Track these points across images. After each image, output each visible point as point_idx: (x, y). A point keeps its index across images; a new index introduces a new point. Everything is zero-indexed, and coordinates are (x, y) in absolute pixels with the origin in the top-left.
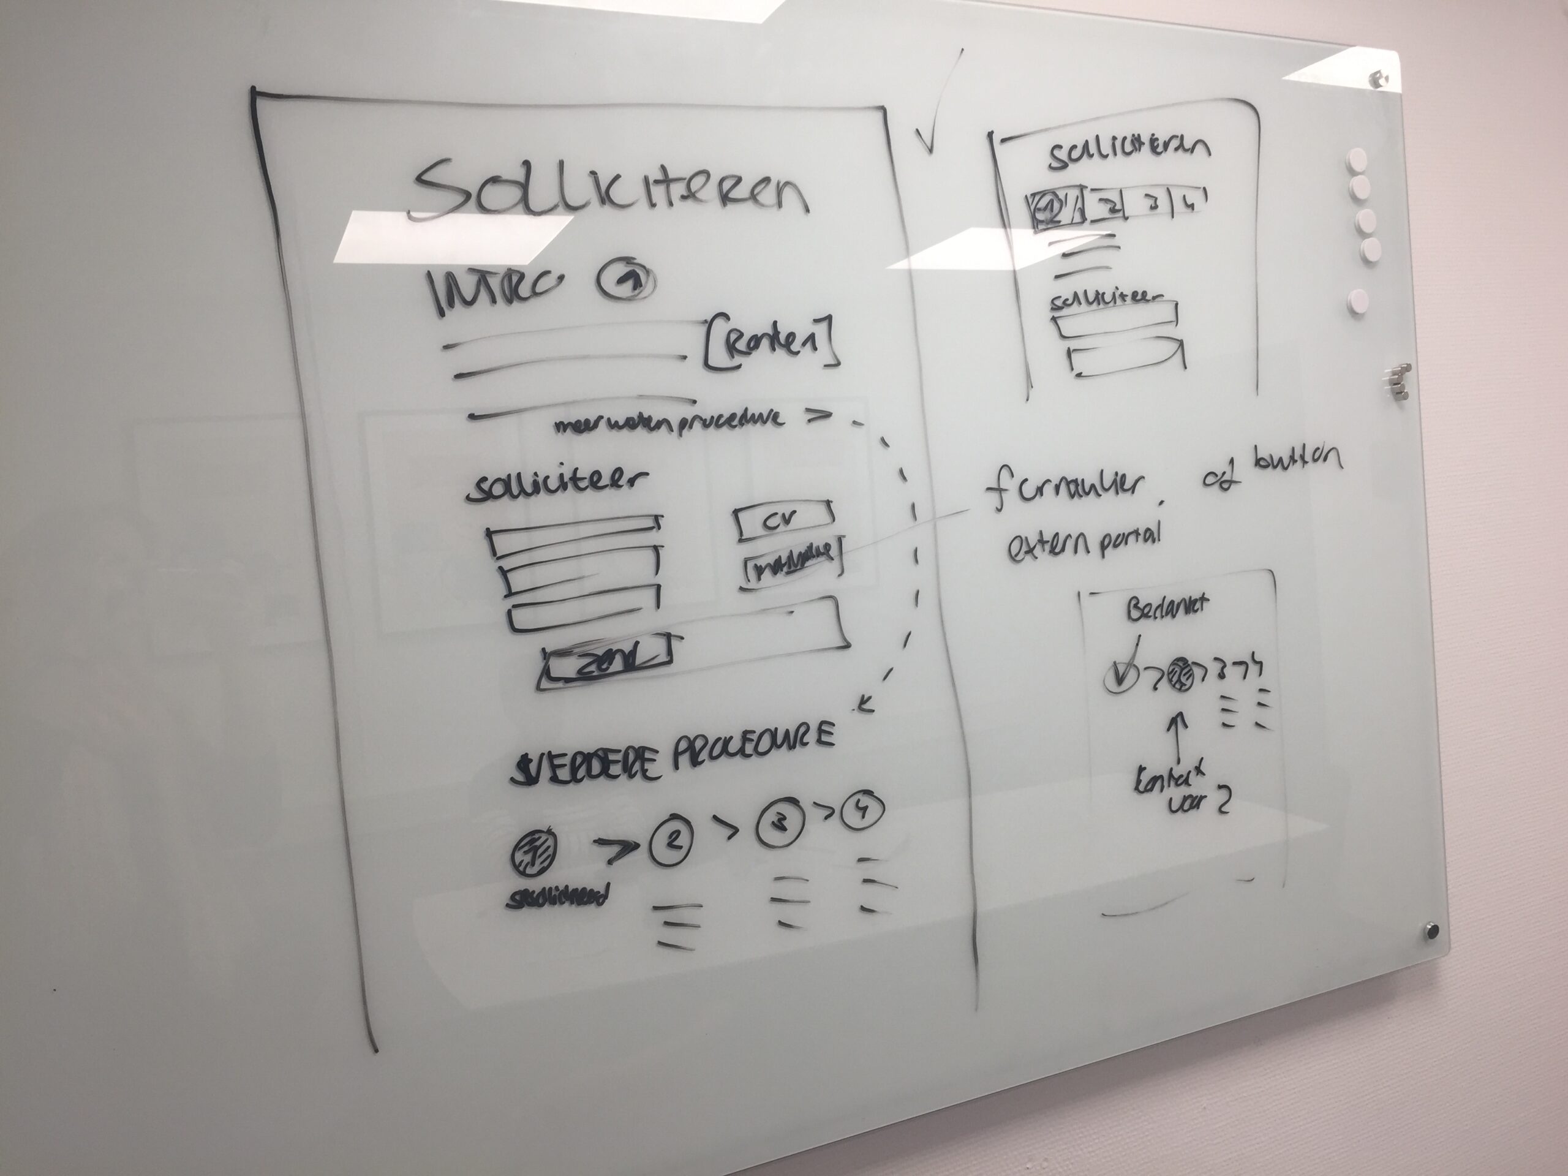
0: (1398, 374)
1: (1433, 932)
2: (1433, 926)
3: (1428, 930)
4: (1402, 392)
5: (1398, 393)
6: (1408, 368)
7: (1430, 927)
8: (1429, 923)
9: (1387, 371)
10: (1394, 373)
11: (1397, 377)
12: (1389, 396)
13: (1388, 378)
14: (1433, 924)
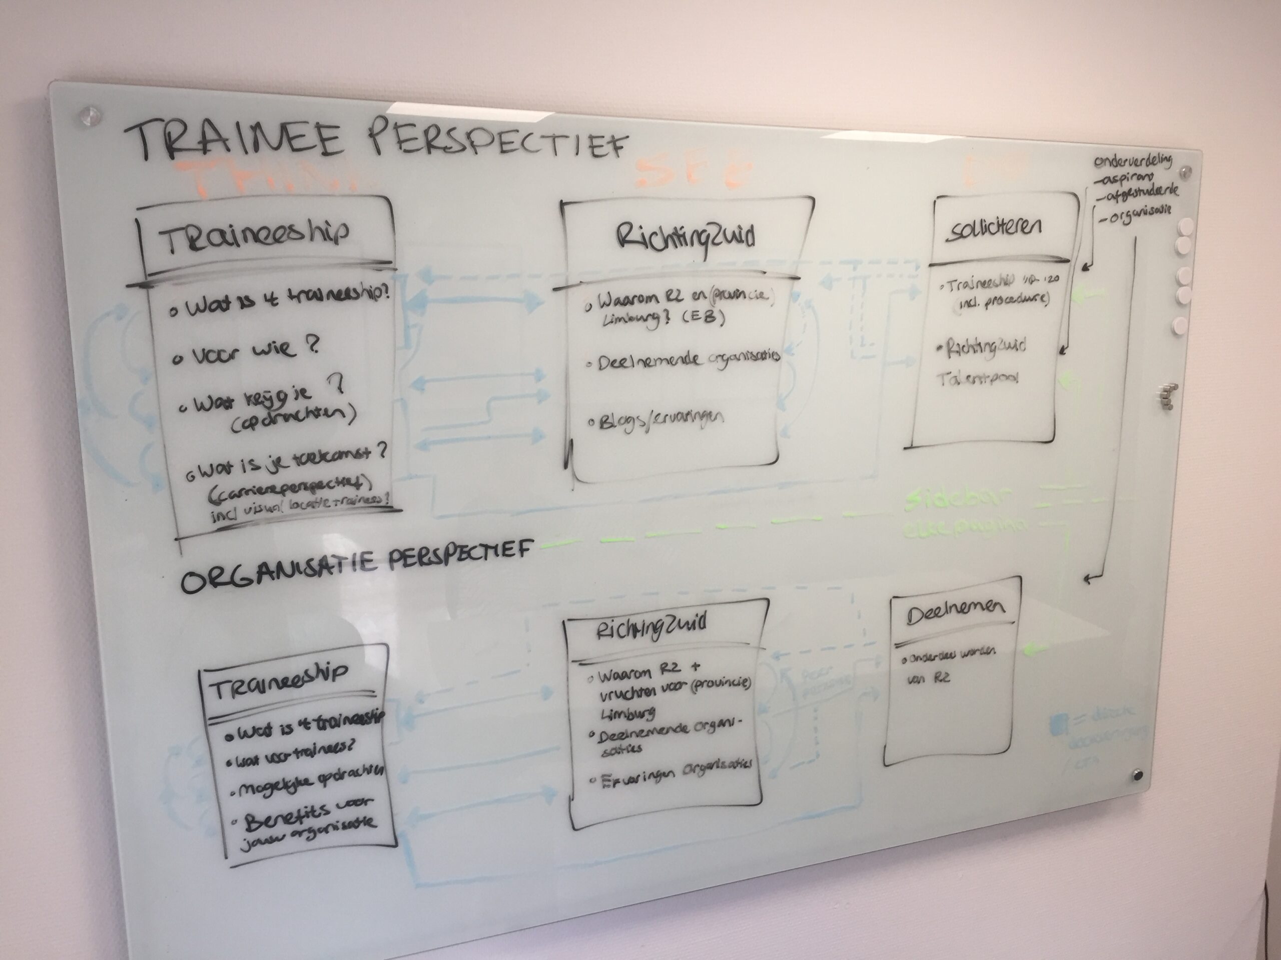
0: (1167, 392)
1: (1139, 776)
2: (1139, 773)
3: (1135, 774)
4: (1168, 405)
5: (1165, 405)
6: (1175, 387)
7: (1137, 772)
8: (1136, 770)
9: (1160, 387)
10: (1165, 391)
11: (1166, 393)
12: (1160, 405)
13: (1159, 393)
14: (1139, 771)
